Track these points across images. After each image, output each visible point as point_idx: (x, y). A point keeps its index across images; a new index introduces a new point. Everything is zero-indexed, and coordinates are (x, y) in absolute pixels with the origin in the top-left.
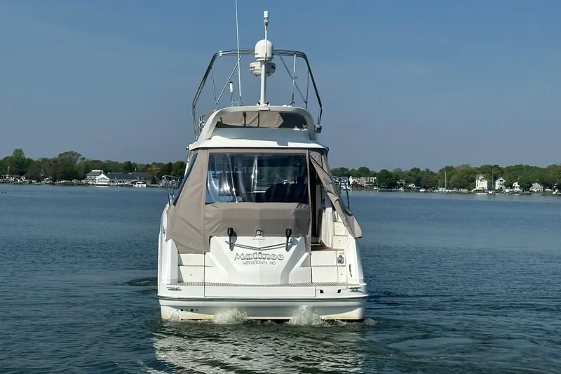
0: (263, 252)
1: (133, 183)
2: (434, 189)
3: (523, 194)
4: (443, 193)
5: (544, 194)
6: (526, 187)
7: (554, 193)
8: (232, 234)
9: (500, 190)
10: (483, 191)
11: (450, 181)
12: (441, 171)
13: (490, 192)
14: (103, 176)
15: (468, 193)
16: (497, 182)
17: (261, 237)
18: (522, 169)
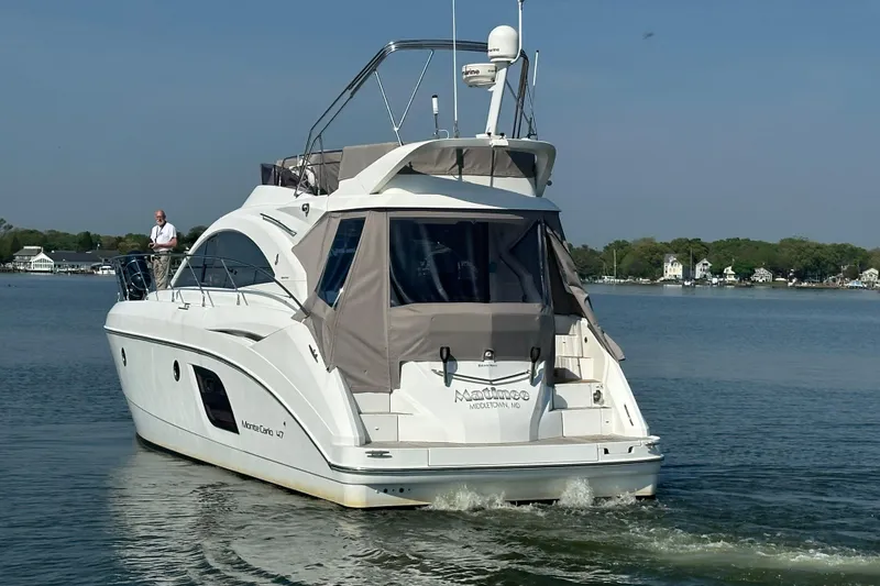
0: (497, 387)
1: (94, 268)
2: (595, 278)
3: (741, 287)
4: (611, 285)
5: (774, 286)
6: (745, 274)
7: (790, 284)
8: (448, 357)
9: (703, 280)
10: (676, 281)
11: (621, 266)
12: (607, 248)
13: (686, 283)
14: (42, 256)
15: (651, 285)
16: (699, 267)
17: (492, 362)
18: (739, 245)
